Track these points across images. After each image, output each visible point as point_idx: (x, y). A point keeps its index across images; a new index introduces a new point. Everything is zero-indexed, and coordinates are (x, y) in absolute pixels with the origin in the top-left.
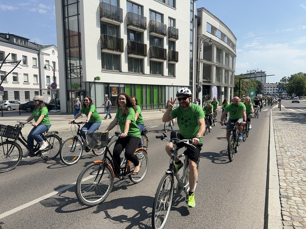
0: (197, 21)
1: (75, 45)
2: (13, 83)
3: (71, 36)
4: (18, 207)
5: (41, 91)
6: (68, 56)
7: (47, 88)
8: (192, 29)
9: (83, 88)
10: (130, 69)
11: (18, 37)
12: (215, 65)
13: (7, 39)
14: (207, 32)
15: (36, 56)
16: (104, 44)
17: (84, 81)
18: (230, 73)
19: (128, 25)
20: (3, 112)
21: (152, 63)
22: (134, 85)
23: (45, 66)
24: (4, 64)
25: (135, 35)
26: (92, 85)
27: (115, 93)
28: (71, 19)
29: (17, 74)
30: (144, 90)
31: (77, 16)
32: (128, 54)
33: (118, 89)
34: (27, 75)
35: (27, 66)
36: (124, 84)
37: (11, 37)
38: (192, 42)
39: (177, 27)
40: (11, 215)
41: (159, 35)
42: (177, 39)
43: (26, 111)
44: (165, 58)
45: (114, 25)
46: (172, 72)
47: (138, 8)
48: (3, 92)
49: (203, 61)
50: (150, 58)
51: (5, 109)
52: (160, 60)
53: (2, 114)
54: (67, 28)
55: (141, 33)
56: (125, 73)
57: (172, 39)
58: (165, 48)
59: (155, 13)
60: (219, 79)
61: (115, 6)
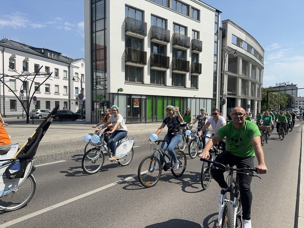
0: (222, 33)
1: (101, 59)
2: (45, 94)
3: (97, 50)
5: (69, 101)
6: (94, 69)
7: (75, 99)
8: (216, 41)
9: (107, 99)
10: (152, 81)
11: (51, 52)
12: (241, 77)
13: (42, 53)
14: (232, 44)
15: (66, 69)
16: (128, 57)
17: (108, 92)
18: (257, 86)
19: (151, 39)
20: (34, 120)
21: (174, 75)
22: (156, 97)
23: (74, 78)
24: (37, 76)
25: (158, 48)
26: (115, 96)
27: (137, 104)
28: (98, 34)
29: (49, 85)
30: (165, 101)
31: (104, 31)
32: (151, 66)
33: (140, 100)
34: (57, 86)
35: (59, 78)
36: (146, 96)
37: (46, 51)
38: (216, 54)
39: (201, 39)
41: (183, 48)
42: (200, 50)
44: (187, 70)
45: (138, 39)
46: (195, 84)
47: (162, 22)
48: (36, 102)
49: (227, 73)
50: (173, 70)
51: (37, 118)
52: (183, 72)
53: (33, 122)
54: (94, 43)
55: (164, 45)
56: (147, 85)
57: (195, 51)
58: (188, 60)
59: (178, 26)
60: (245, 91)
61: (140, 20)
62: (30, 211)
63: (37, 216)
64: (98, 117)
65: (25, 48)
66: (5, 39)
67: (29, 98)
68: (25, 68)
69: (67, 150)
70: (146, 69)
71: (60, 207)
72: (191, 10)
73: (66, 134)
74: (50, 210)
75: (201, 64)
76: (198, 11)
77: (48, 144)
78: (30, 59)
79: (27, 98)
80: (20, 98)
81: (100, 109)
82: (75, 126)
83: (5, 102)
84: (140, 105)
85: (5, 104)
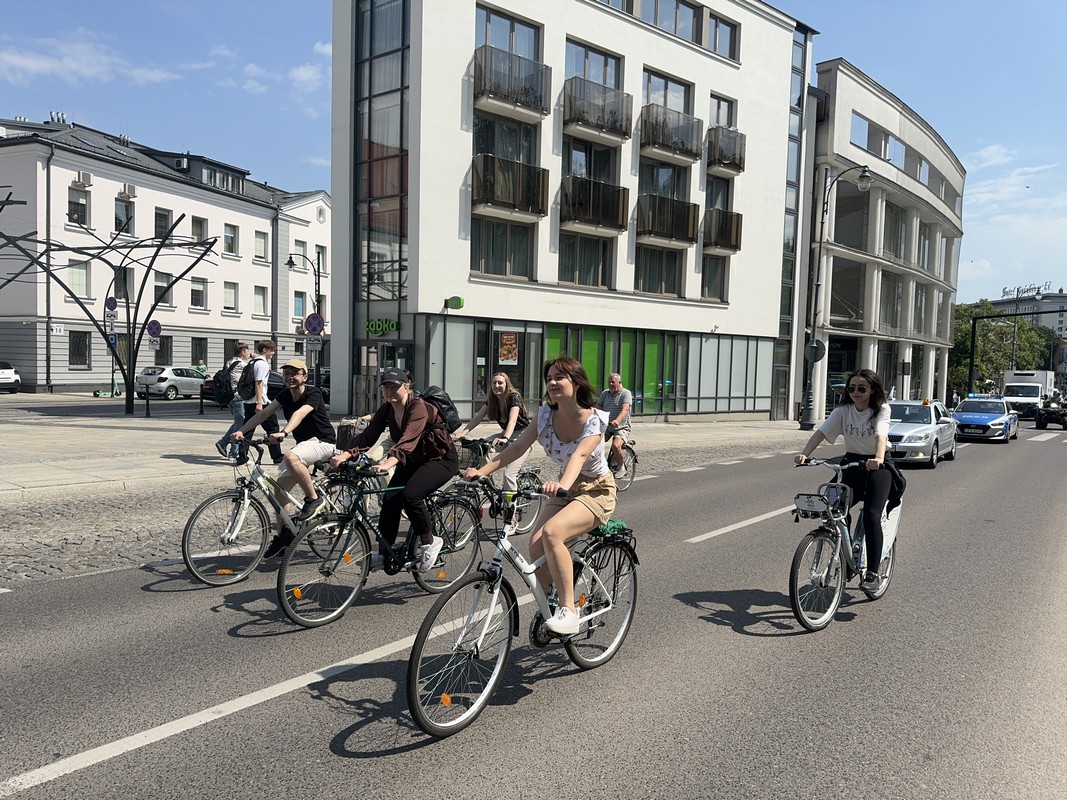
0: (818, 106)
1: (389, 192)
2: (190, 312)
3: (378, 160)
4: (128, 735)
5: (274, 338)
6: (364, 229)
7: (294, 333)
8: (796, 135)
9: (407, 335)
10: (566, 272)
11: (215, 166)
12: (879, 264)
13: (182, 171)
14: (851, 146)
15: (266, 226)
16: (482, 187)
17: (410, 310)
18: (937, 297)
19: (566, 123)
20: (151, 402)
21: (642, 254)
22: (577, 328)
23: (291, 258)
24: (163, 251)
25: (590, 155)
26: (435, 325)
27: (510, 352)
28: (379, 104)
29: (203, 281)
30: (611, 346)
31: (399, 94)
32: (563, 220)
33: (522, 339)
34: (232, 285)
35: (238, 259)
36: (543, 323)
37: (193, 163)
38: (794, 180)
39: (741, 130)
41: (675, 156)
42: (738, 166)
44: (690, 236)
45: (519, 123)
46: (716, 286)
47: (606, 65)
48: (158, 339)
49: (832, 250)
50: (639, 234)
51: (160, 395)
52: (675, 244)
53: (148, 410)
54: (366, 136)
55: (611, 148)
56: (548, 287)
57: (721, 170)
58: (693, 200)
59: (662, 81)
60: (893, 316)
61: (527, 57)
62: (142, 721)
63: (168, 739)
64: (375, 396)
65: (124, 151)
66: (56, 120)
67: (134, 328)
68: (124, 224)
70: (546, 229)
71: (249, 709)
72: (707, 21)
74: (213, 721)
75: (739, 216)
76: (734, 27)
78: (139, 190)
79: (129, 327)
80: (105, 326)
81: (382, 370)
83: (52, 339)
84: (522, 357)
85: (52, 345)
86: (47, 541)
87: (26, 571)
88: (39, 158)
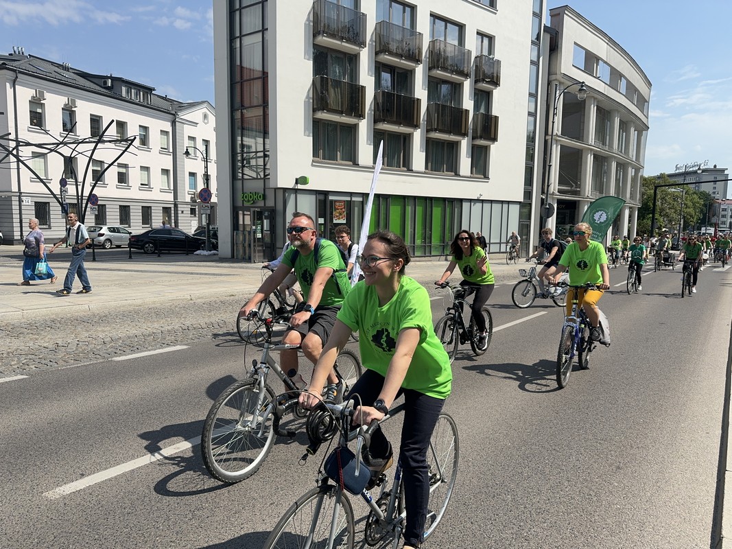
0: (550, 40)
1: (255, 104)
2: (117, 188)
3: (247, 80)
4: (123, 463)
5: (176, 206)
6: (238, 128)
7: (189, 201)
8: (535, 60)
9: (270, 203)
11: (130, 85)
12: (591, 150)
13: (108, 88)
14: (574, 68)
15: (167, 126)
16: (319, 100)
17: (272, 185)
18: (631, 172)
19: (377, 54)
20: (95, 250)
21: (431, 146)
22: (386, 197)
23: (187, 149)
24: (100, 145)
25: (394, 76)
26: (289, 196)
27: (341, 214)
28: (246, 41)
29: (126, 166)
30: (409, 209)
31: (261, 34)
32: (375, 122)
33: (349, 205)
34: (146, 169)
35: (149, 150)
36: (363, 194)
37: (116, 83)
38: (534, 92)
39: (497, 56)
40: (110, 480)
41: (453, 76)
42: (495, 82)
43: (143, 251)
44: (463, 132)
45: (345, 54)
46: (481, 166)
47: (404, 12)
48: (97, 207)
49: (560, 140)
50: (428, 131)
51: (100, 246)
52: (453, 138)
53: (94, 256)
54: (238, 63)
55: (408, 70)
56: (366, 169)
57: (484, 86)
58: (465, 107)
59: (443, 23)
60: (601, 185)
61: (349, 7)
62: (130, 454)
63: (149, 464)
64: (250, 245)
65: (66, 74)
66: (17, 53)
67: (82, 199)
68: (69, 125)
69: (188, 323)
70: (364, 128)
73: (177, 285)
74: (175, 453)
75: (496, 118)
77: (140, 307)
78: (79, 102)
79: (78, 199)
80: (62, 198)
81: (254, 227)
82: (194, 266)
83: (23, 207)
84: (349, 217)
85: (23, 212)
86: (45, 345)
87: (34, 364)
88: (8, 80)
